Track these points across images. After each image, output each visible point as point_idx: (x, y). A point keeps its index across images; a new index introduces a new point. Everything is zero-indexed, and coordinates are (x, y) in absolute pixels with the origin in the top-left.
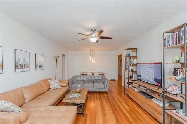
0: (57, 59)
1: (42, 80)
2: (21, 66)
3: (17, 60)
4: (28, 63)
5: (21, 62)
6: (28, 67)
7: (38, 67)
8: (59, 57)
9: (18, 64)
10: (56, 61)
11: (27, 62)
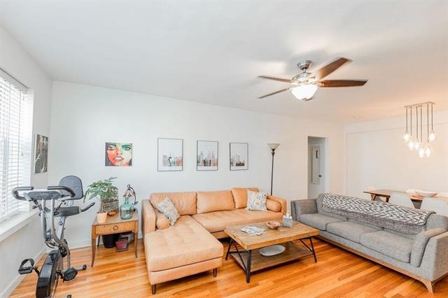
0: (273, 150)
1: (235, 189)
2: (205, 163)
3: (199, 154)
4: (216, 158)
5: (205, 157)
6: (216, 164)
7: (235, 164)
8: (278, 145)
9: (201, 160)
10: (273, 154)
11: (213, 157)
